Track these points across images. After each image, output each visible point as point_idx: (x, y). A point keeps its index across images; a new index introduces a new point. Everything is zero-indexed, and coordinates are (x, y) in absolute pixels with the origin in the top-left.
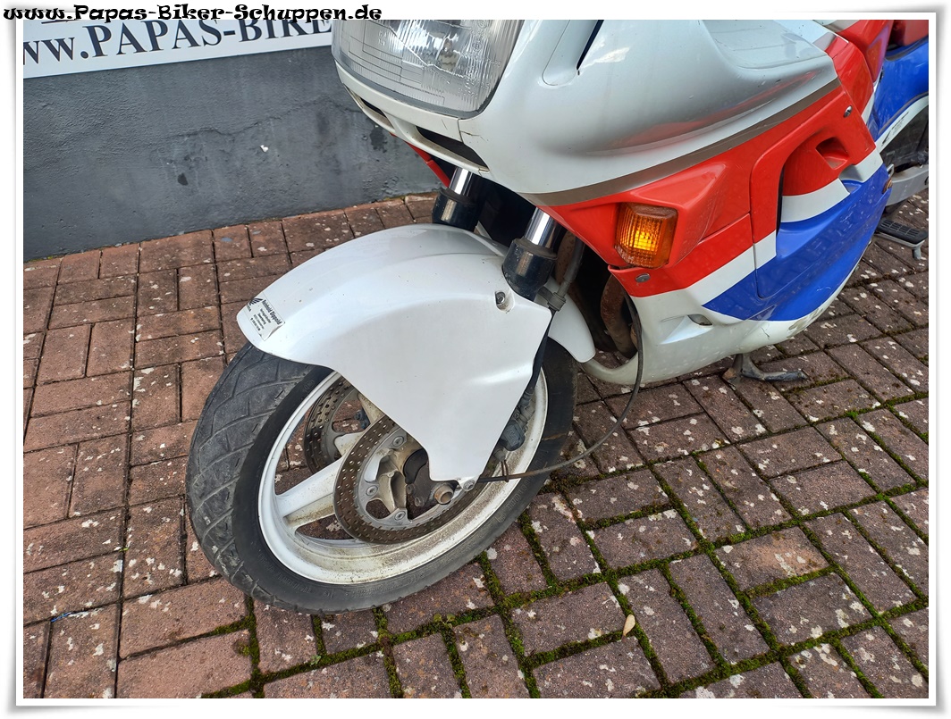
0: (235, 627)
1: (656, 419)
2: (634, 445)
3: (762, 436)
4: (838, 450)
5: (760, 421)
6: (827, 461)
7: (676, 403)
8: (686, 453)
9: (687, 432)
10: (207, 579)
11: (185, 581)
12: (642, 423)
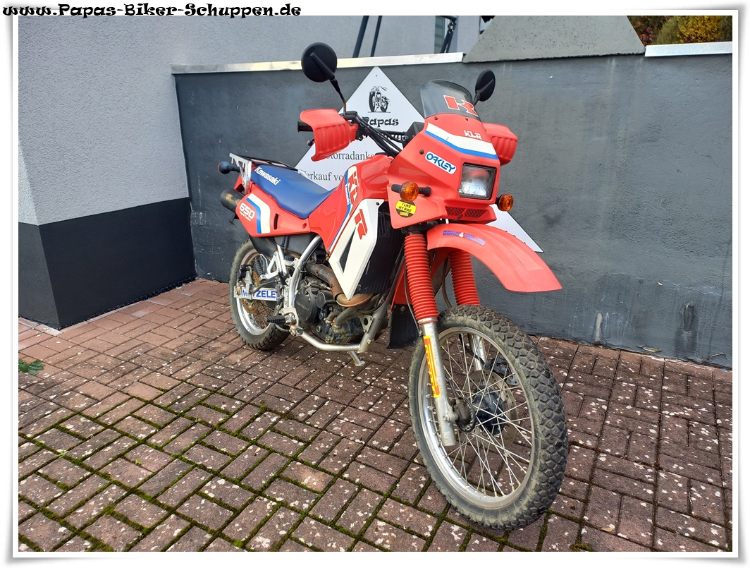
0: (162, 390)
1: (353, 421)
2: (330, 422)
3: (383, 451)
4: (402, 474)
5: (392, 447)
6: (390, 472)
7: (370, 422)
8: (342, 435)
9: (355, 431)
10: (174, 378)
11: (170, 376)
12: (346, 419)
